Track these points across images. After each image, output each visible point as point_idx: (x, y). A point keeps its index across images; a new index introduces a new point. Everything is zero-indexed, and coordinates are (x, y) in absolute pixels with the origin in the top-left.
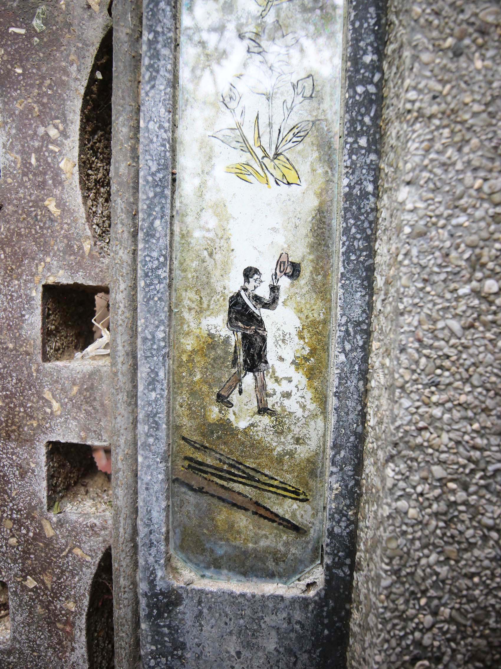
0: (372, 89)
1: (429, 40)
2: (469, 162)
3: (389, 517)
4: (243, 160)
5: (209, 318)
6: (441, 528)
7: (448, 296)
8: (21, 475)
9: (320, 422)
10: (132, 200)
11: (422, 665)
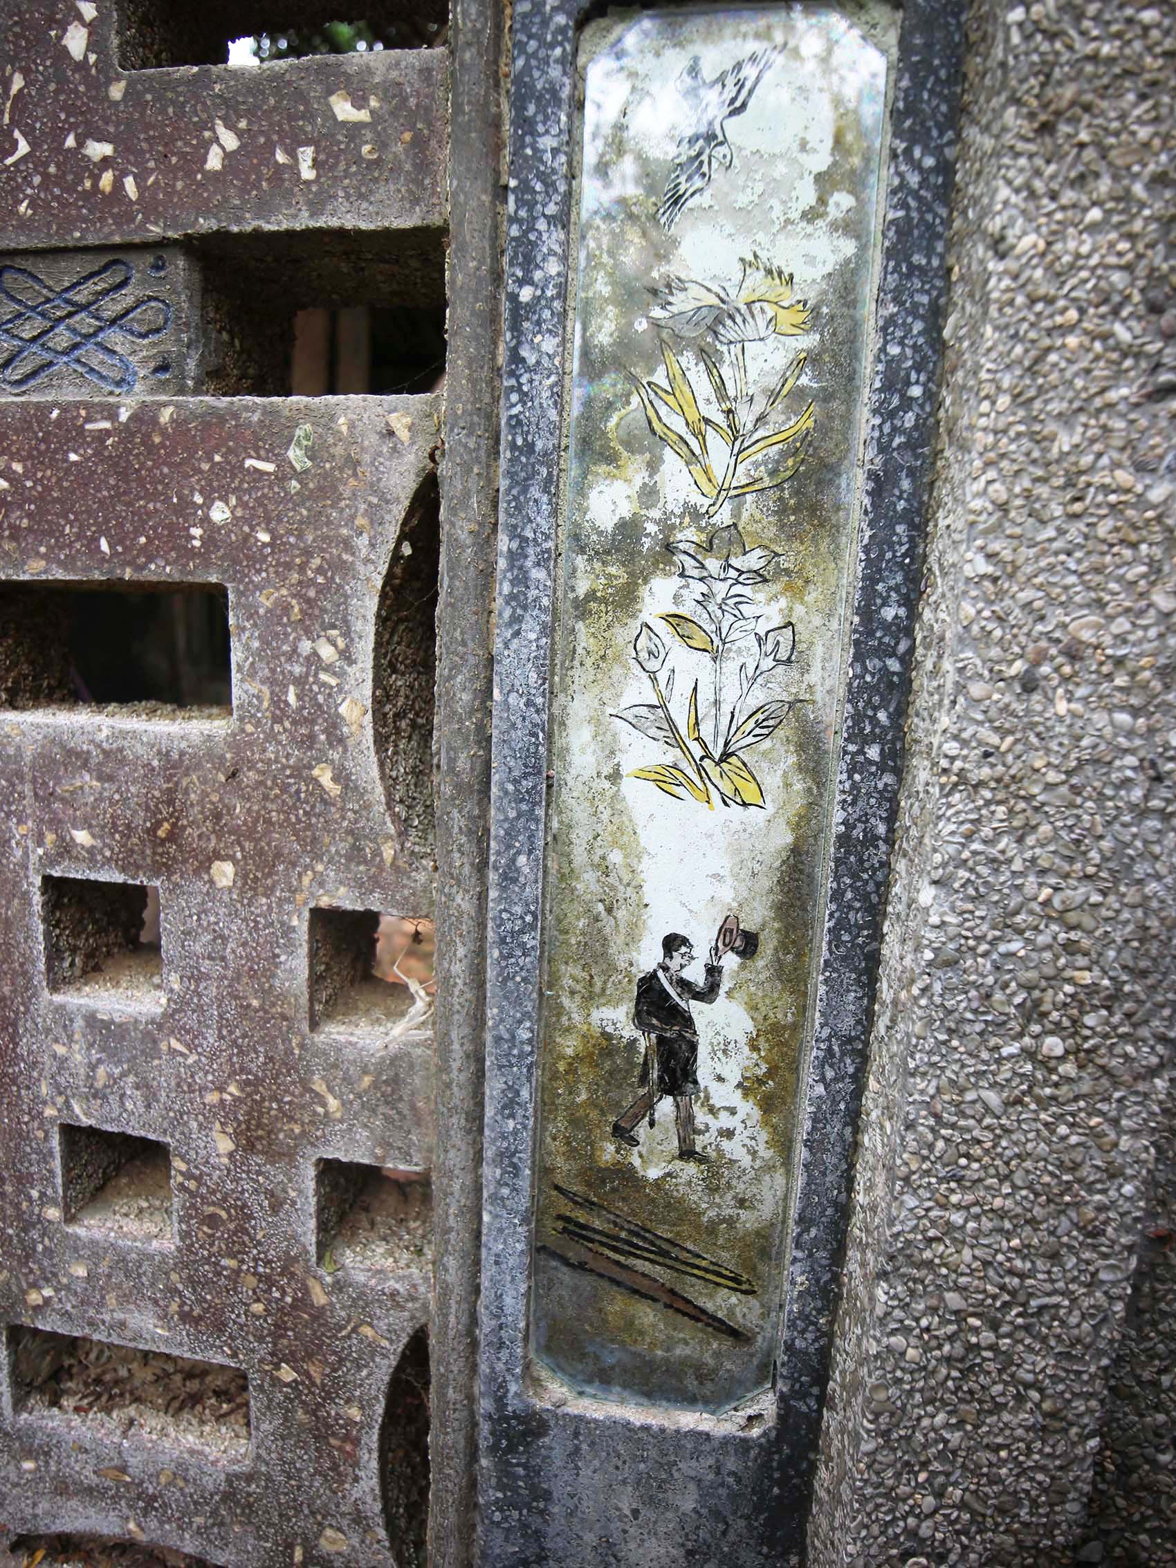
0: (894, 665)
1: (984, 662)
2: (1033, 860)
3: (877, 1356)
4: (668, 760)
5: (604, 1009)
6: (954, 1379)
7: (985, 1055)
8: (272, 1206)
9: (780, 1179)
10: (476, 812)
11: (916, 1563)
